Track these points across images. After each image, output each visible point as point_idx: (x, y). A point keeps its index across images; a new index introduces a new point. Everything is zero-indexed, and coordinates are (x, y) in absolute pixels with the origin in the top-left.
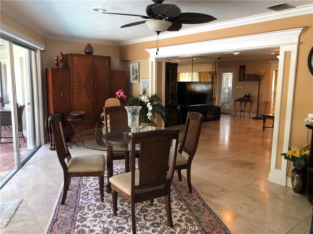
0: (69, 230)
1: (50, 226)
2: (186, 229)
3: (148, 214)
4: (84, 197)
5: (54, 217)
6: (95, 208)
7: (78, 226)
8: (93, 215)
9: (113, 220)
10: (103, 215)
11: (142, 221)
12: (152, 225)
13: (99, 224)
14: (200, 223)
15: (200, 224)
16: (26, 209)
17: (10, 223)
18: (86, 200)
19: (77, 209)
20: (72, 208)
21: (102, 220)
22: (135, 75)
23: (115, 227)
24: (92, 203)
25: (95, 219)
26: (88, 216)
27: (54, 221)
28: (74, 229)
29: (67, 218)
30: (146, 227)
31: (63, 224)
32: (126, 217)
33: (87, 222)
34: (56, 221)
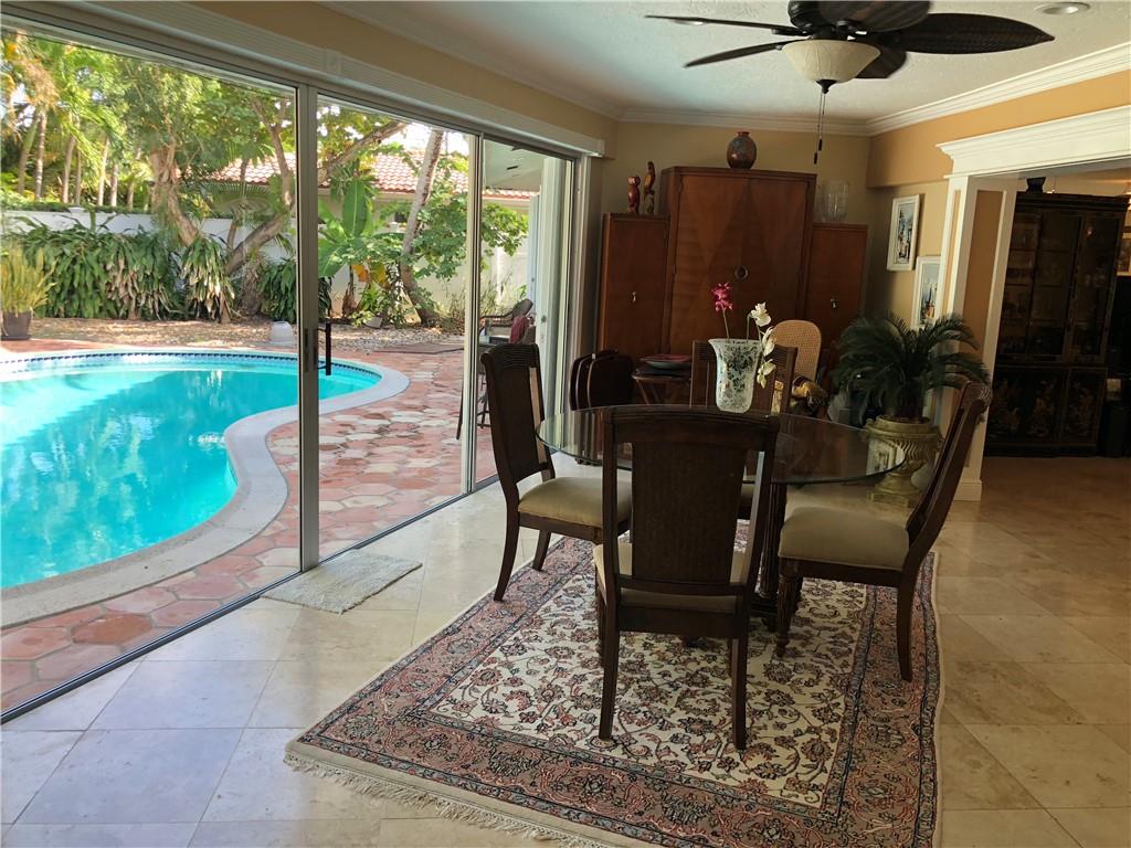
0: (466, 661)
1: (433, 639)
2: (785, 769)
3: (700, 693)
4: (564, 598)
5: (456, 621)
6: (569, 633)
7: (493, 661)
8: (549, 646)
9: (588, 676)
10: (574, 657)
11: (666, 703)
12: (686, 724)
13: (546, 672)
14: (848, 768)
15: (846, 773)
16: (412, 588)
17: (358, 607)
18: (563, 607)
19: (523, 621)
20: (513, 615)
21: (560, 665)
22: (905, 241)
23: (580, 693)
24: (571, 618)
25: (548, 657)
26: (536, 644)
27: (452, 631)
28: (480, 662)
29: (484, 634)
30: (664, 721)
31: (462, 645)
32: (631, 679)
33: (522, 657)
34: (454, 632)
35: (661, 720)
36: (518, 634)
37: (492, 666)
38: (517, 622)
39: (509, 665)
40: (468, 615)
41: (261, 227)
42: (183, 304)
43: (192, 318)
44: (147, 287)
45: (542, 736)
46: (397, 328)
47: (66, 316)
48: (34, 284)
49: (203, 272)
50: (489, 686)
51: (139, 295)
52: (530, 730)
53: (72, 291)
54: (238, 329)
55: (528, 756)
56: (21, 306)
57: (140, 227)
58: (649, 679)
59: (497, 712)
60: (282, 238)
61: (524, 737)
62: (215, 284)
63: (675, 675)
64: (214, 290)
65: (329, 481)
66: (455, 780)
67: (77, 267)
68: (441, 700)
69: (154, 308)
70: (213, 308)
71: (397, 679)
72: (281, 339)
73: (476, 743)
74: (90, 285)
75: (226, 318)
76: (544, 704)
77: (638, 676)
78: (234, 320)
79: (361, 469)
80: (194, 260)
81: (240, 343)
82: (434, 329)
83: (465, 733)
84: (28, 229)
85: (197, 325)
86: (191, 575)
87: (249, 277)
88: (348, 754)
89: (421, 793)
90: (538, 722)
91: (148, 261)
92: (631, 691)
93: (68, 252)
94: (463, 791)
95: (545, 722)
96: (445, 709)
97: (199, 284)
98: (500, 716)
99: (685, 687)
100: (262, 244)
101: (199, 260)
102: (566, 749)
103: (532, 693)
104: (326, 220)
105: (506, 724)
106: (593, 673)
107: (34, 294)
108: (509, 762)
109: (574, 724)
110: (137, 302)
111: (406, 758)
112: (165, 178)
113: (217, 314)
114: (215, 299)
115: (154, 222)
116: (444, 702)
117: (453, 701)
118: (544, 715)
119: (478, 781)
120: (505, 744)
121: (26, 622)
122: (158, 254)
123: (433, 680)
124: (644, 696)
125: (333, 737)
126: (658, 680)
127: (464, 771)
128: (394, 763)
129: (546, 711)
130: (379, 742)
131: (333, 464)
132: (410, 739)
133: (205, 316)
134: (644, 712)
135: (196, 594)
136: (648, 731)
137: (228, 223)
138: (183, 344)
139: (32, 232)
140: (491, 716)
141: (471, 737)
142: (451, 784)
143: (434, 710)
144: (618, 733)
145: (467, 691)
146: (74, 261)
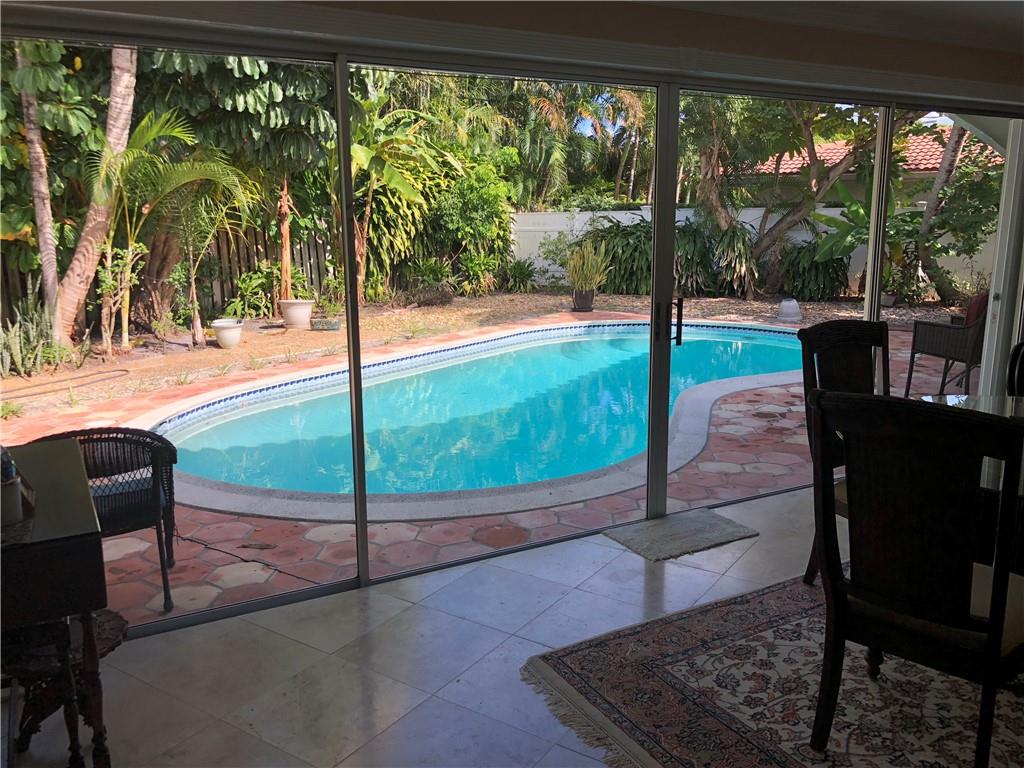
0: (732, 632)
1: (717, 603)
5: (751, 593)
7: (759, 639)
16: (733, 554)
17: (672, 560)
19: (820, 609)
20: (812, 601)
25: (818, 651)
26: (815, 636)
27: (741, 601)
28: (745, 637)
30: (903, 755)
31: (740, 616)
32: (896, 700)
33: (792, 643)
34: (741, 603)
35: (899, 754)
36: (804, 622)
37: (753, 644)
38: (812, 608)
39: (771, 647)
40: (766, 591)
41: (788, 214)
42: (715, 283)
43: (722, 295)
44: (687, 269)
45: (752, 725)
46: (910, 307)
47: (627, 293)
48: (598, 269)
49: (731, 255)
50: (737, 661)
51: (681, 276)
52: (745, 715)
53: (632, 274)
54: (756, 305)
55: (723, 737)
56: (588, 285)
57: (687, 219)
58: (919, 706)
59: (726, 687)
60: (808, 223)
61: (733, 718)
62: (741, 266)
63: (956, 711)
64: (740, 271)
65: (747, 446)
66: (638, 734)
67: (637, 254)
68: (682, 660)
69: (692, 286)
70: (739, 286)
71: (657, 630)
72: (788, 315)
73: (684, 708)
74: (645, 269)
75: (750, 296)
76: (778, 694)
77: (907, 700)
78: (757, 297)
79: (784, 438)
80: (725, 245)
81: (751, 318)
82: (953, 308)
83: (680, 696)
84: (607, 225)
85: (722, 302)
86: (581, 505)
87: (773, 259)
88: (569, 681)
89: (603, 735)
90: (759, 709)
91: (690, 248)
92: (887, 712)
93: (631, 241)
94: (638, 747)
95: (766, 712)
96: (680, 671)
97: (729, 265)
98: (725, 693)
99: (958, 728)
100: (789, 228)
101: (729, 245)
102: (766, 744)
103: (773, 681)
104: (848, 204)
105: (725, 699)
106: (855, 681)
107: (597, 275)
108: (700, 736)
109: (795, 724)
110: (679, 282)
111: (612, 701)
112: (709, 176)
113: (742, 293)
114: (741, 278)
115: (696, 214)
116: (684, 663)
117: (692, 665)
118: (770, 705)
119: (658, 743)
120: (711, 719)
121: (454, 518)
122: (698, 241)
123: (689, 641)
124: (898, 722)
125: (569, 663)
126: (929, 710)
127: (652, 730)
128: (599, 700)
129: (775, 702)
130: (601, 679)
131: (760, 431)
132: (627, 686)
133: (732, 294)
134: (885, 739)
135: (572, 522)
136: (873, 760)
137: (760, 212)
138: (704, 317)
139: (610, 227)
140: (716, 688)
141: (683, 702)
142: (632, 736)
143: (668, 668)
144: (838, 750)
145: (712, 659)
146: (635, 249)
